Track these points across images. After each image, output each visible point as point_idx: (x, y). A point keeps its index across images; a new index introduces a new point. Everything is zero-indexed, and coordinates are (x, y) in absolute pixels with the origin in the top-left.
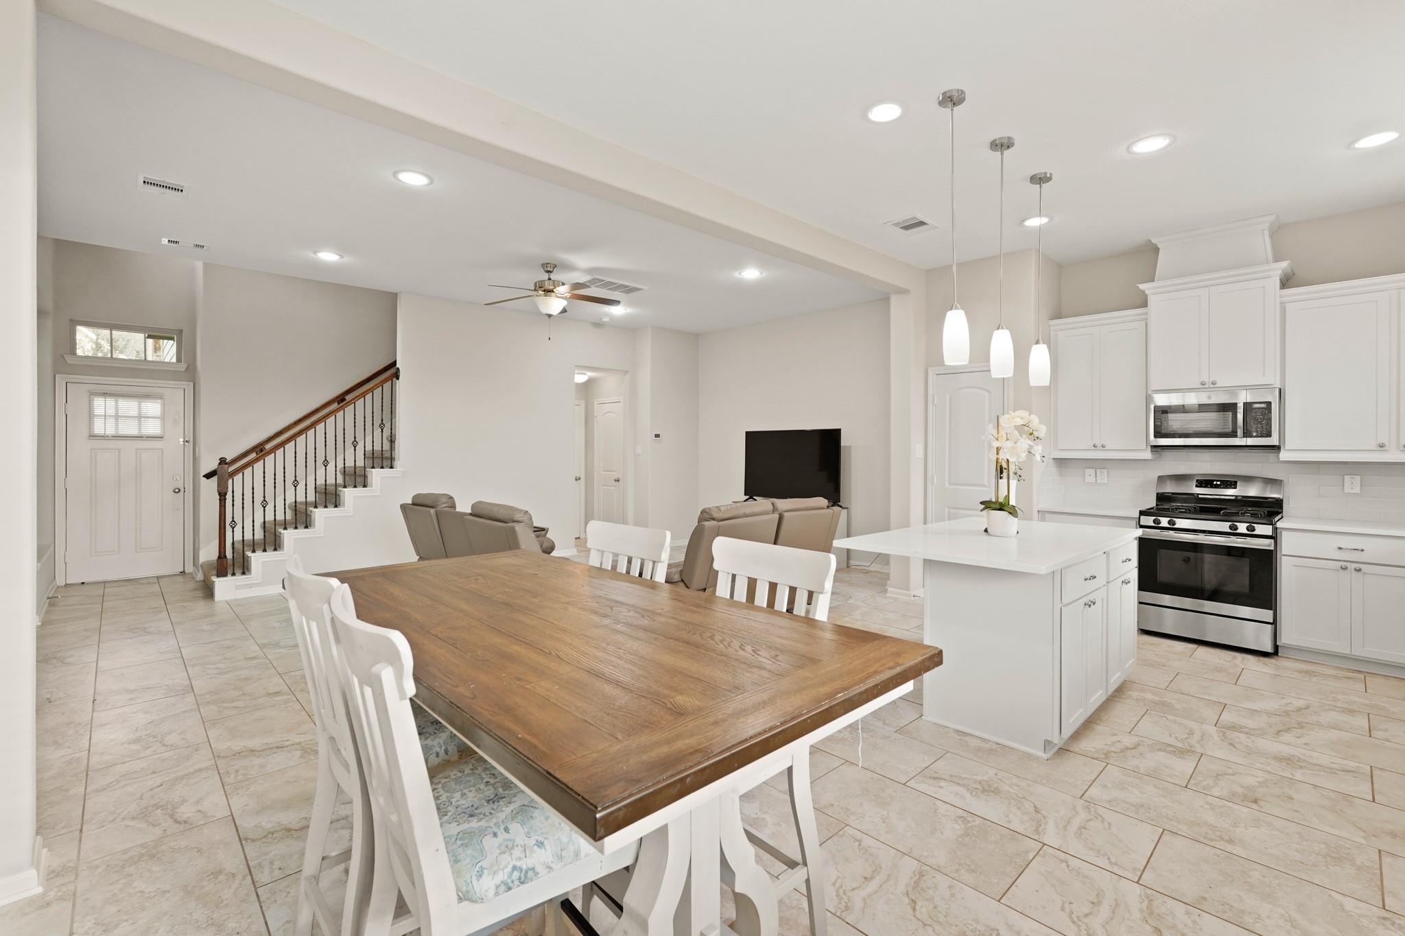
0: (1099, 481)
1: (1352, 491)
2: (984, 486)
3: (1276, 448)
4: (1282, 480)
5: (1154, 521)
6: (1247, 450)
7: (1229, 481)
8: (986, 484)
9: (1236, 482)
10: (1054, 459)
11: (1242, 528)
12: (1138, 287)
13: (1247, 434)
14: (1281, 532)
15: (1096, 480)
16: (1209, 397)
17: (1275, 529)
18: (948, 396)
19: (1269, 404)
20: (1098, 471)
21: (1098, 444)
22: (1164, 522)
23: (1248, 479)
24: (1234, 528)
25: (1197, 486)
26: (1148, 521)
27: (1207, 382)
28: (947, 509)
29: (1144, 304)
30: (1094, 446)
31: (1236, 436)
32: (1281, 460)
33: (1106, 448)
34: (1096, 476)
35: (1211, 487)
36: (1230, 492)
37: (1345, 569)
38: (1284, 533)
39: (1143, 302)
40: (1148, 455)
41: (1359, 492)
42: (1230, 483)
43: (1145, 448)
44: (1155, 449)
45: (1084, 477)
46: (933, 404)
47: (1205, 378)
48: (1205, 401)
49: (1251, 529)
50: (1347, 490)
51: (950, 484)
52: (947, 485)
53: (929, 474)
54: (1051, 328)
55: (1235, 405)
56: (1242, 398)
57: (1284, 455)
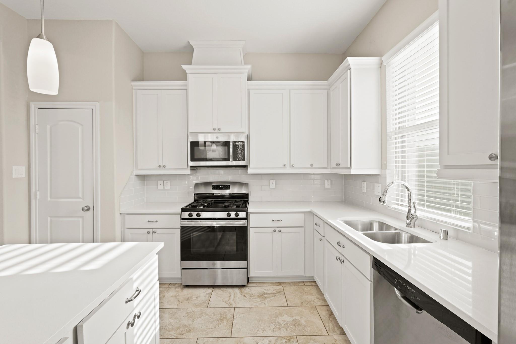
0: (166, 188)
1: (272, 188)
2: (79, 198)
3: (246, 167)
4: (248, 184)
5: (189, 215)
6: (234, 168)
7: (227, 185)
8: (80, 196)
9: (230, 186)
10: (136, 175)
11: (233, 215)
12: (182, 66)
13: (234, 160)
14: (250, 214)
15: (164, 187)
16: (217, 138)
17: (247, 213)
18: (48, 127)
19: (243, 142)
20: (165, 182)
21: (162, 165)
22: (195, 215)
23: (234, 183)
24: (229, 215)
25: (213, 189)
26: (186, 215)
27: (216, 128)
28: (49, 219)
29: (185, 79)
30: (159, 166)
31: (229, 161)
32: (248, 173)
33: (166, 168)
34: (164, 185)
35: (219, 189)
36: (227, 192)
37: (275, 231)
38: (251, 215)
39: (184, 77)
40: (188, 172)
41: (275, 188)
42: (227, 187)
43: (187, 168)
44: (192, 168)
45: (158, 186)
46: (35, 133)
47: (215, 127)
48: (215, 140)
49: (237, 215)
50: (271, 187)
51: (51, 197)
52: (49, 199)
53: (33, 190)
54: (133, 87)
55: (229, 142)
56: (232, 139)
57: (250, 171)
